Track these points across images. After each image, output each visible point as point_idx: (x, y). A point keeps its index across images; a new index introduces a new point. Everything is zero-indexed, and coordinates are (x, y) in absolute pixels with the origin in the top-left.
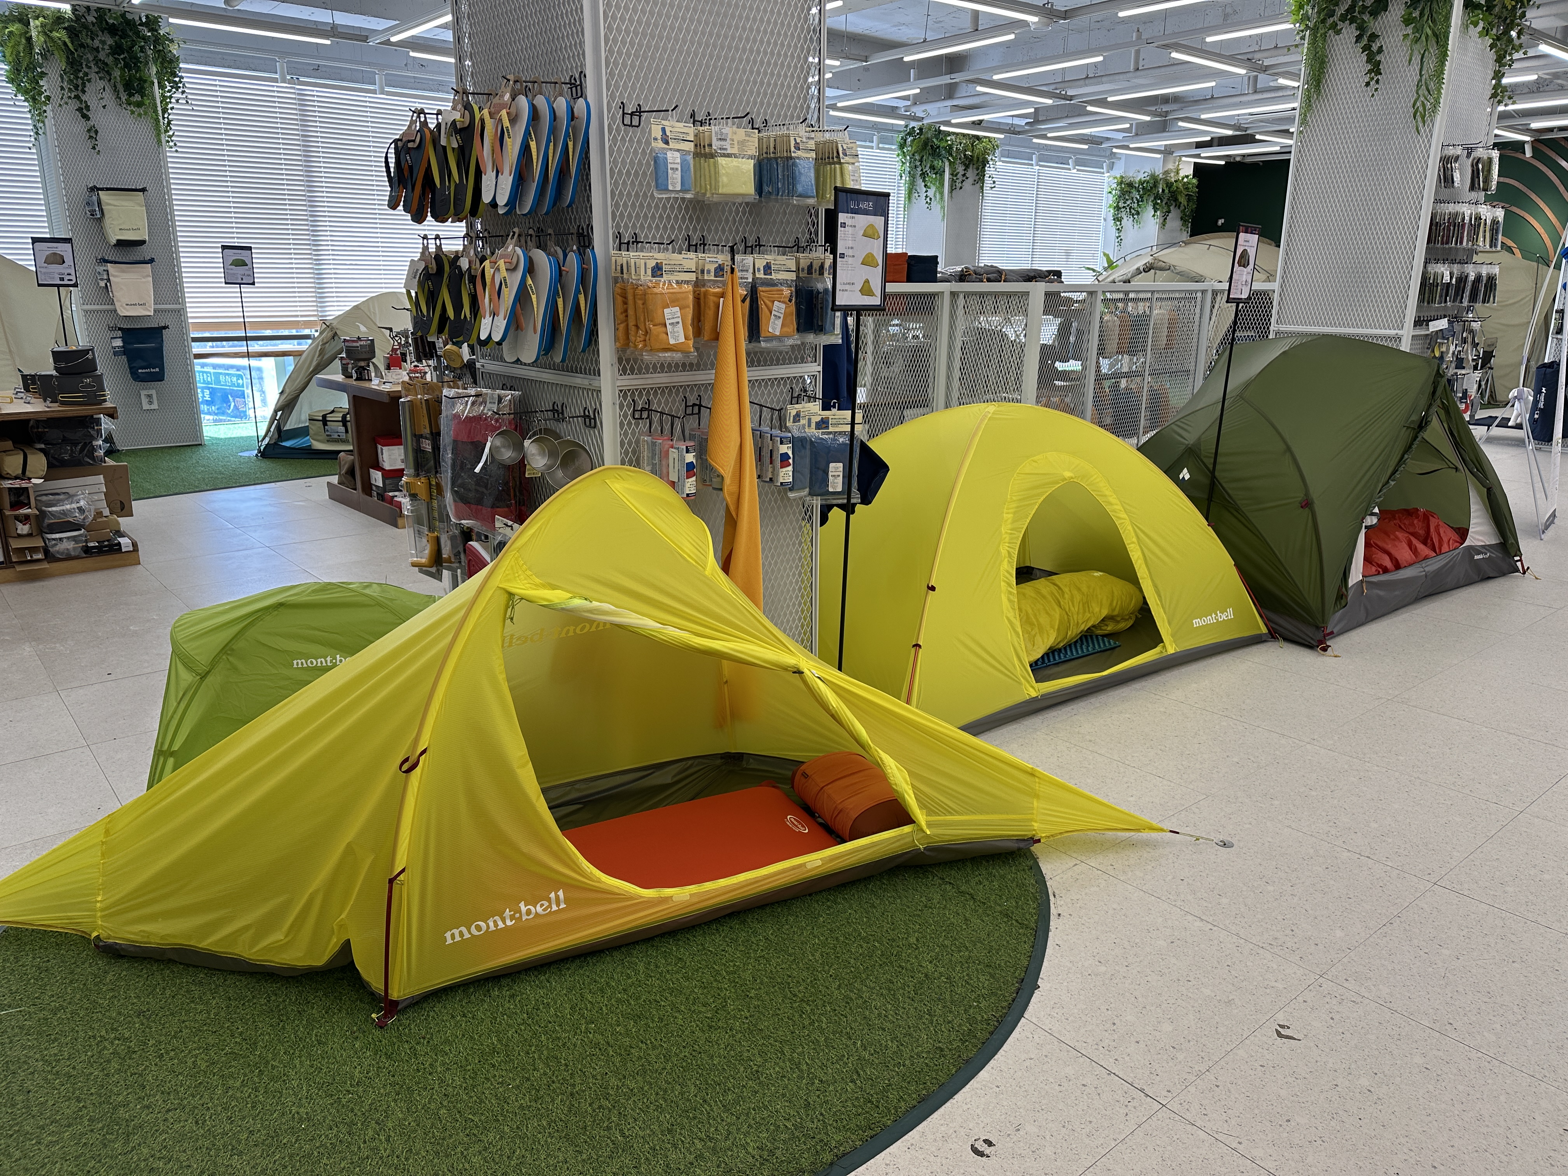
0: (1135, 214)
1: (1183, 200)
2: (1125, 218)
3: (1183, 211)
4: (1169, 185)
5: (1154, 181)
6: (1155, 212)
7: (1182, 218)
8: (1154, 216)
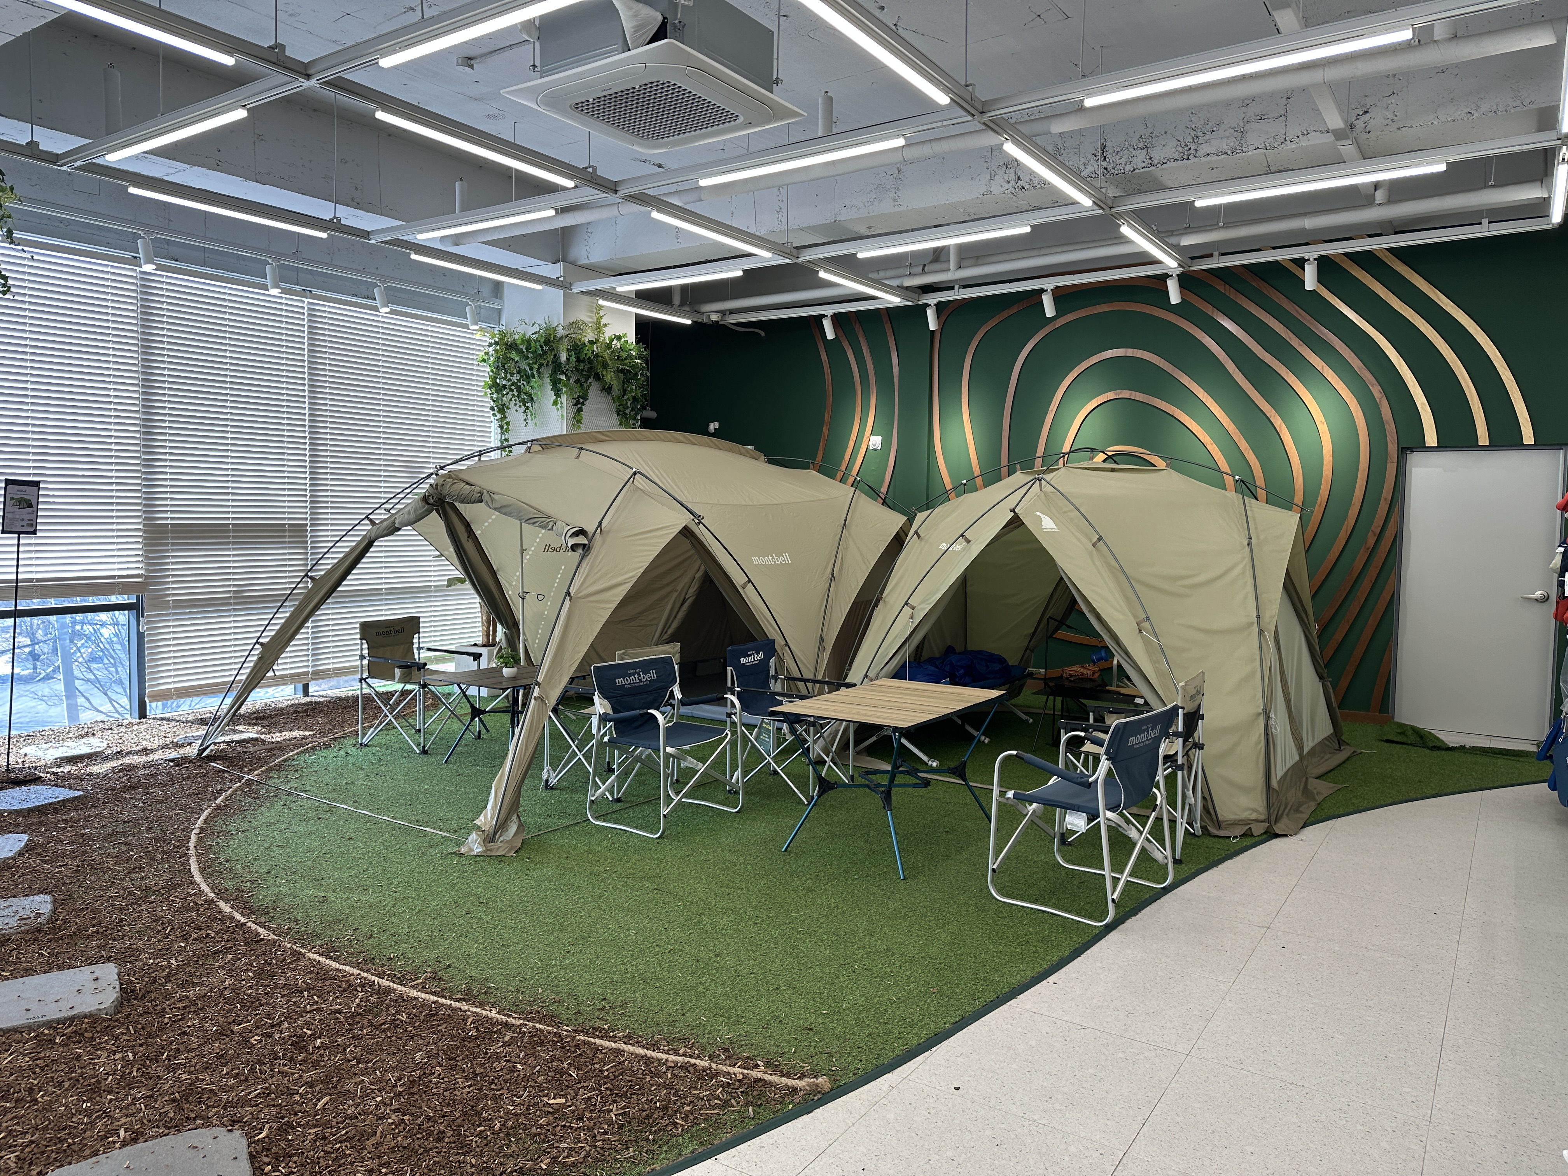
0: (527, 399)
1: (609, 377)
2: (513, 408)
3: (618, 399)
4: (577, 348)
5: (550, 340)
6: (558, 395)
7: (618, 412)
8: (555, 403)
